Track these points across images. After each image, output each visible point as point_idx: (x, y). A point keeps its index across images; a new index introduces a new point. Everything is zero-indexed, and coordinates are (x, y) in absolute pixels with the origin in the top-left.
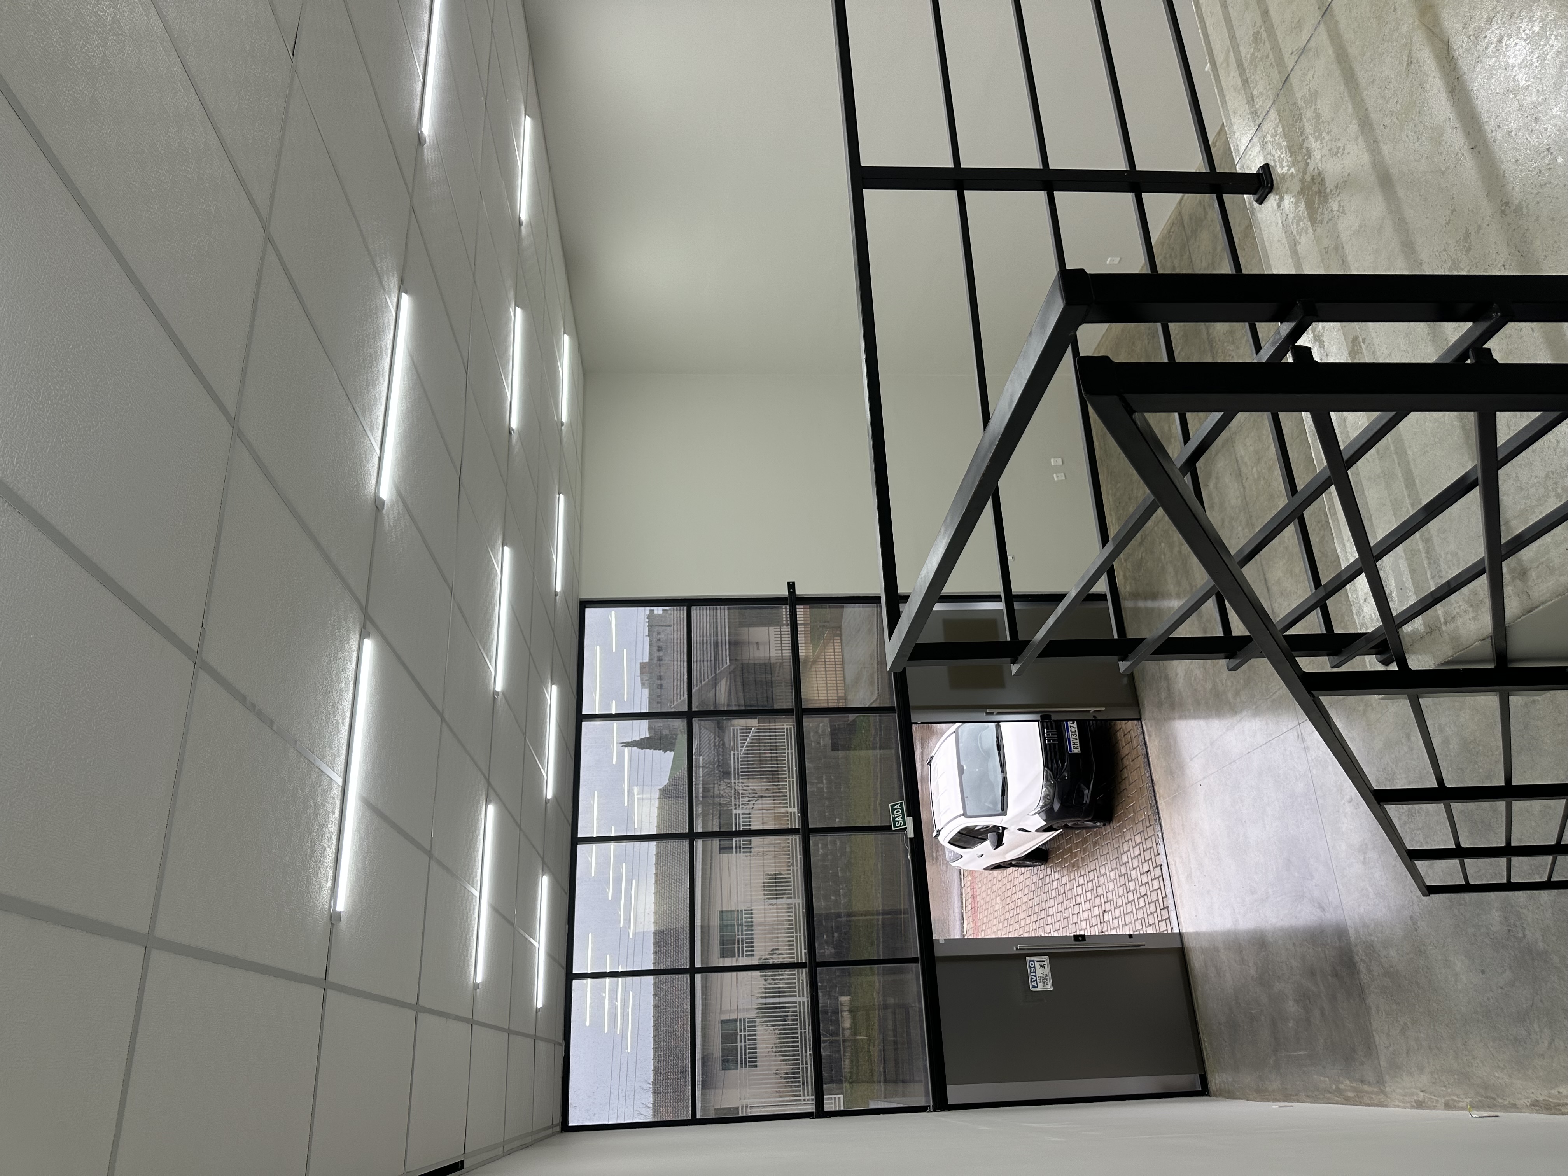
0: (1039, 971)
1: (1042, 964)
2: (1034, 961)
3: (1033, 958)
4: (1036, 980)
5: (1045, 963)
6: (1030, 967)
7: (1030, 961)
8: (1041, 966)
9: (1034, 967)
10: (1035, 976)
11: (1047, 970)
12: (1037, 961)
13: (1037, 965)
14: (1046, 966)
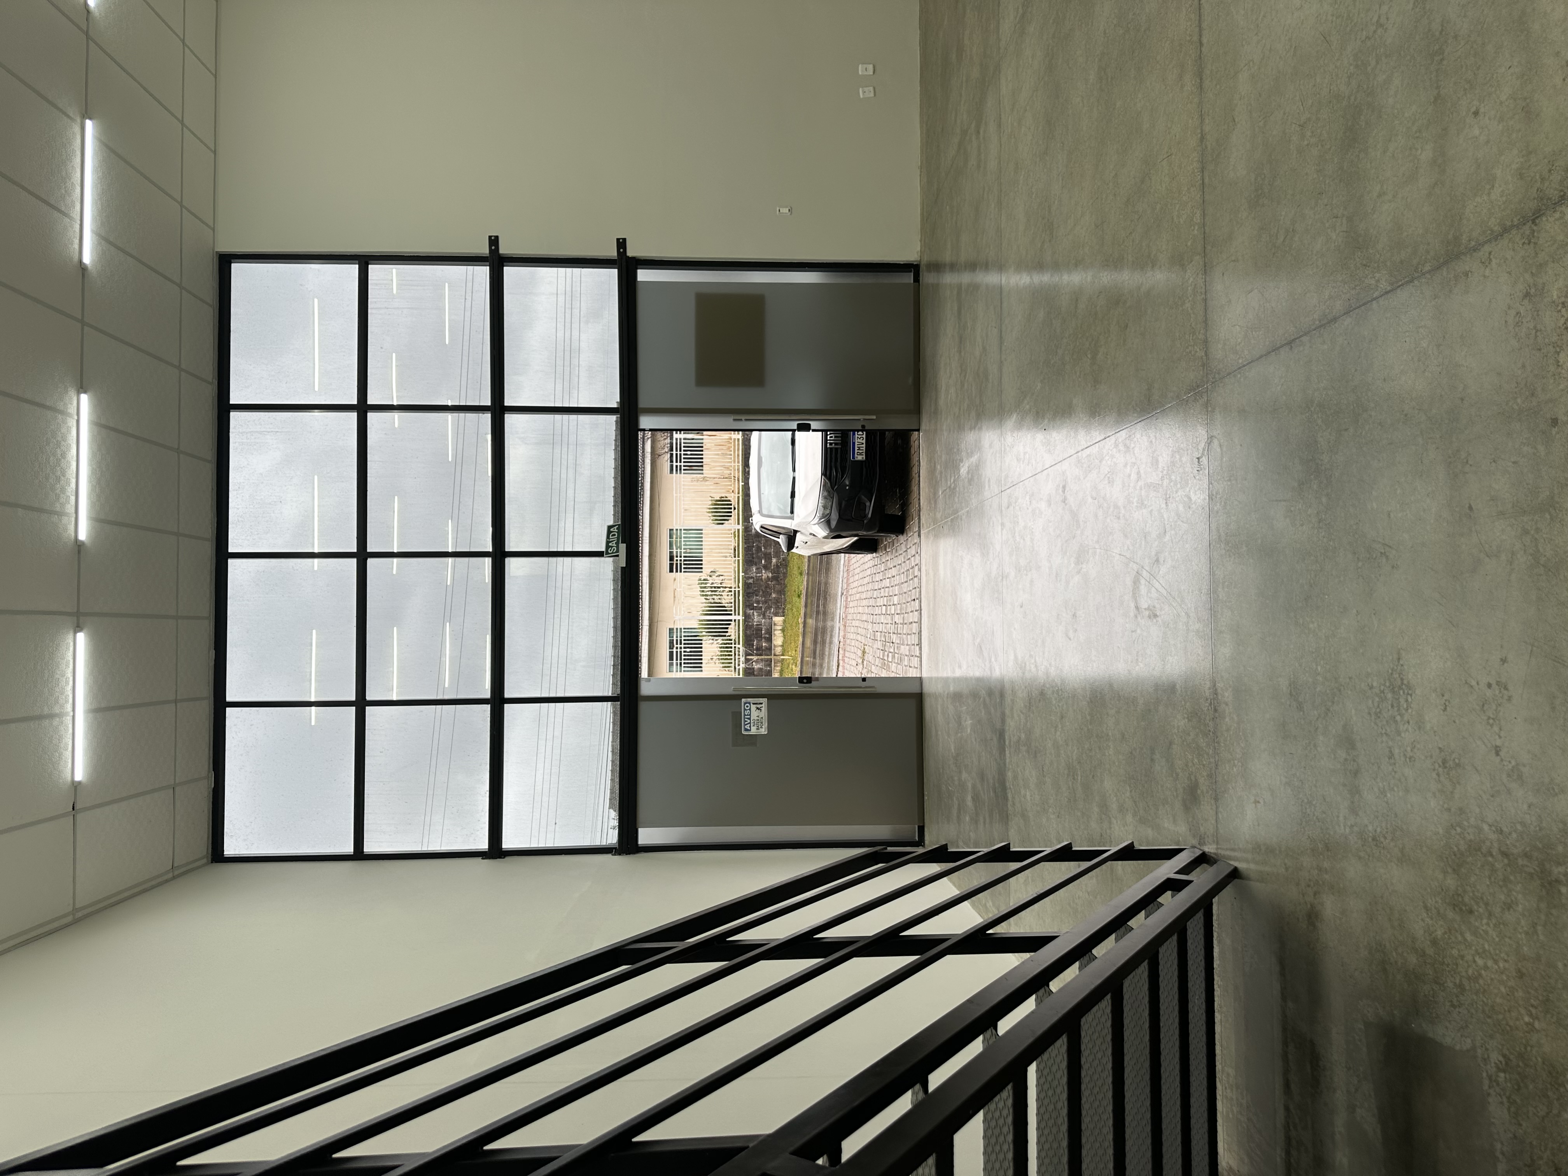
0: (755, 714)
1: (759, 706)
2: (750, 703)
3: (749, 700)
4: (750, 723)
5: (763, 705)
6: (745, 710)
7: (745, 703)
8: (758, 708)
9: (750, 709)
10: (749, 719)
11: (764, 713)
12: (754, 704)
13: (753, 707)
14: (763, 709)
